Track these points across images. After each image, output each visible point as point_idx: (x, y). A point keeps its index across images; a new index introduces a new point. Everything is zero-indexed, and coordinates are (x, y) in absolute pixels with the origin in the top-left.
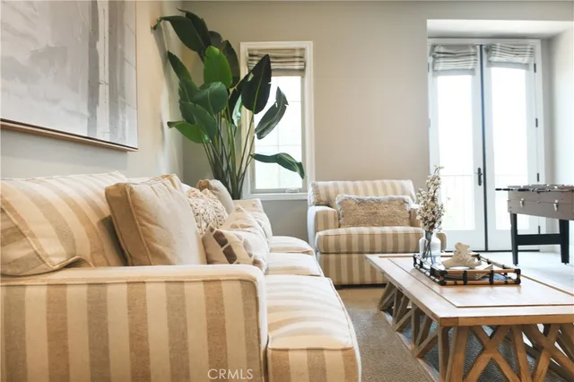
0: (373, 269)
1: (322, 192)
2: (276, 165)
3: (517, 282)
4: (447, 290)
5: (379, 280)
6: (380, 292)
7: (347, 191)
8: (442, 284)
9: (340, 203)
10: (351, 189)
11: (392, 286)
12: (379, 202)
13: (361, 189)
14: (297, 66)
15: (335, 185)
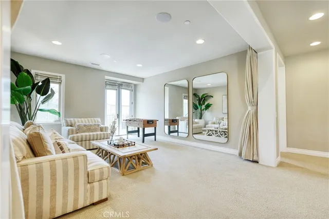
0: (93, 145)
1: (69, 122)
2: (48, 113)
3: (134, 145)
4: (119, 149)
5: (95, 147)
6: (96, 151)
7: (78, 122)
8: (118, 148)
9: (78, 126)
10: (80, 121)
11: (100, 148)
12: (91, 125)
13: (83, 121)
14: (58, 81)
15: (74, 120)
